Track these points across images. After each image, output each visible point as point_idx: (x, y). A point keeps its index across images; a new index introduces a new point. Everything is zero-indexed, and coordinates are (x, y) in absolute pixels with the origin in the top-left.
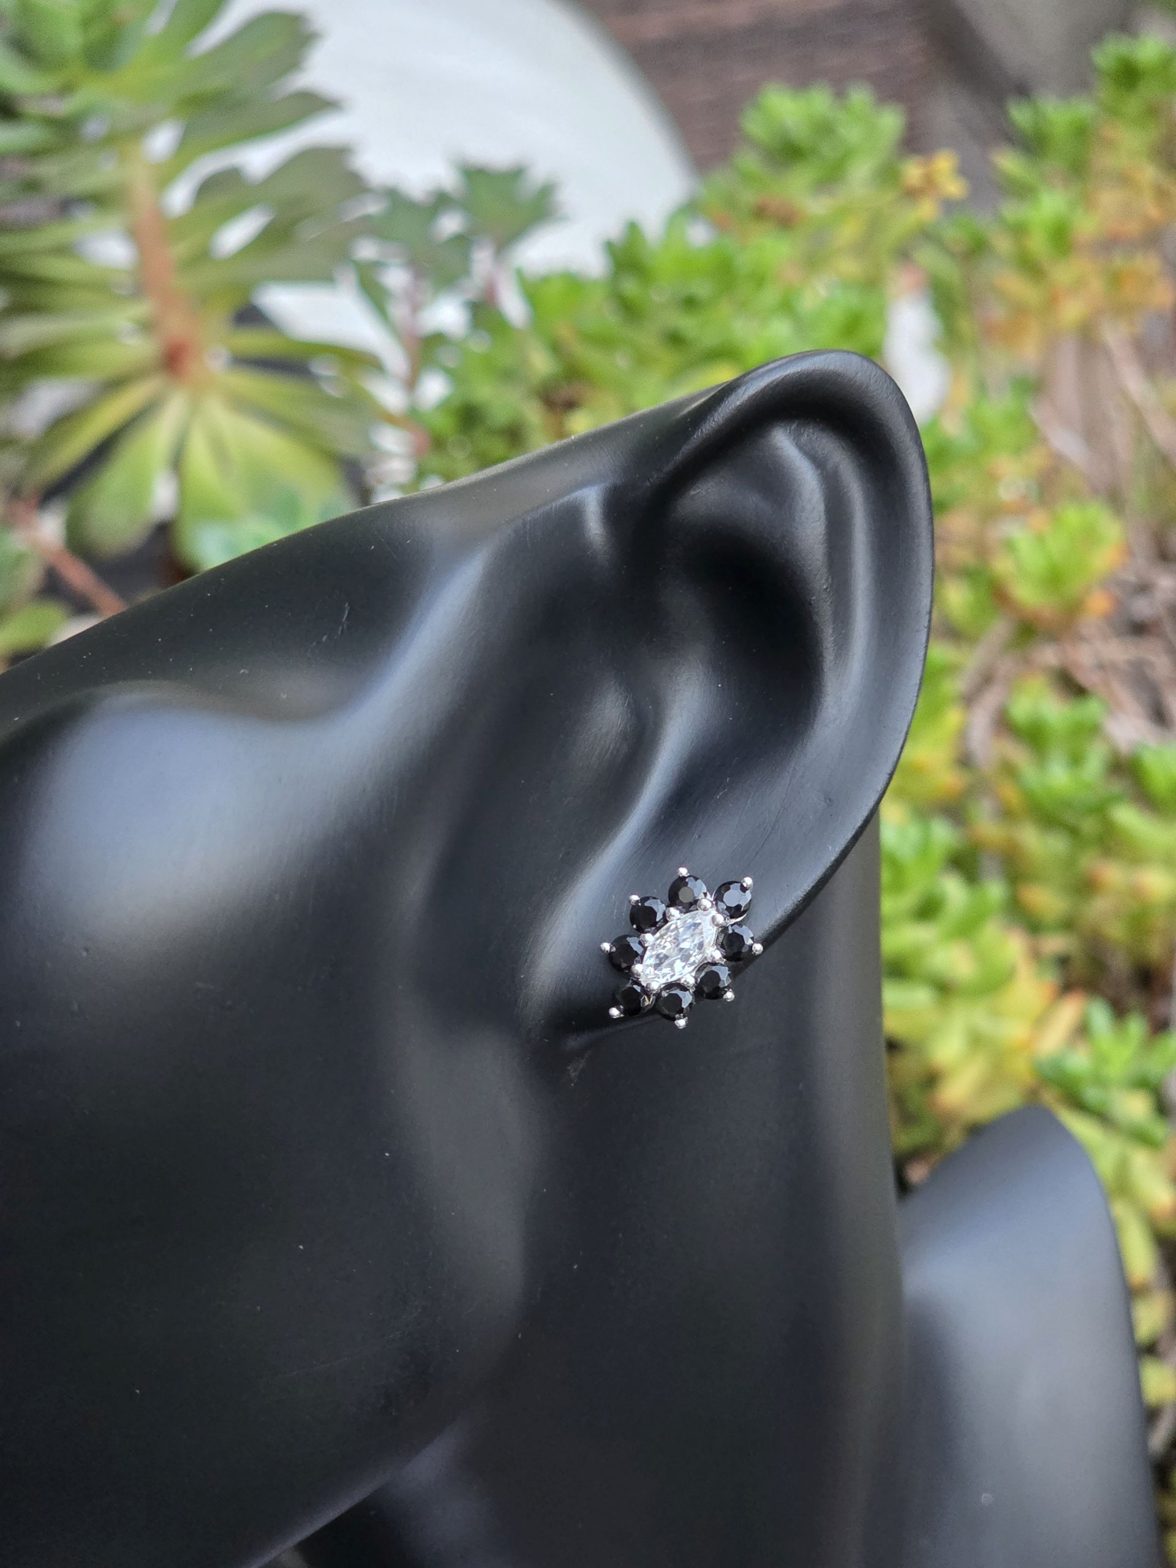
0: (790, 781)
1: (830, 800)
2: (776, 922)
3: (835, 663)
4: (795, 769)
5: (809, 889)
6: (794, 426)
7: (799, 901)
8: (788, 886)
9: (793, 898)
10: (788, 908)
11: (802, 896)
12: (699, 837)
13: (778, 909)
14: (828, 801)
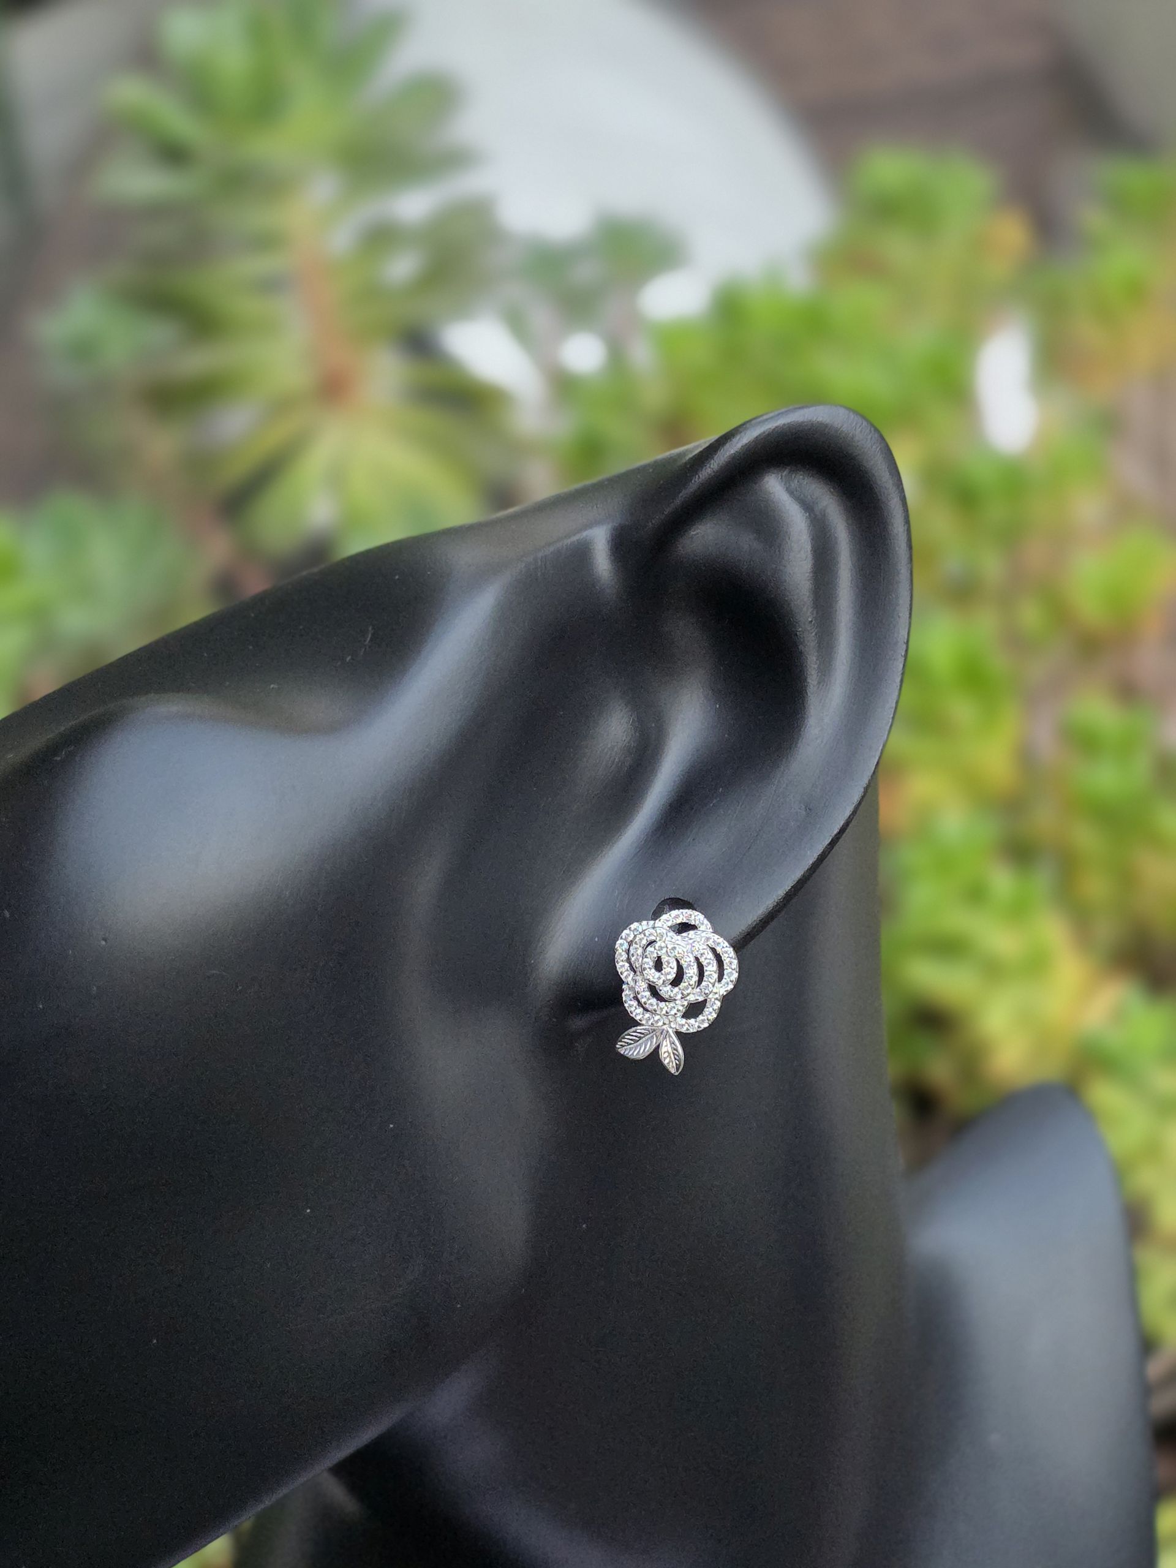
3: (818, 687)
6: (785, 473)
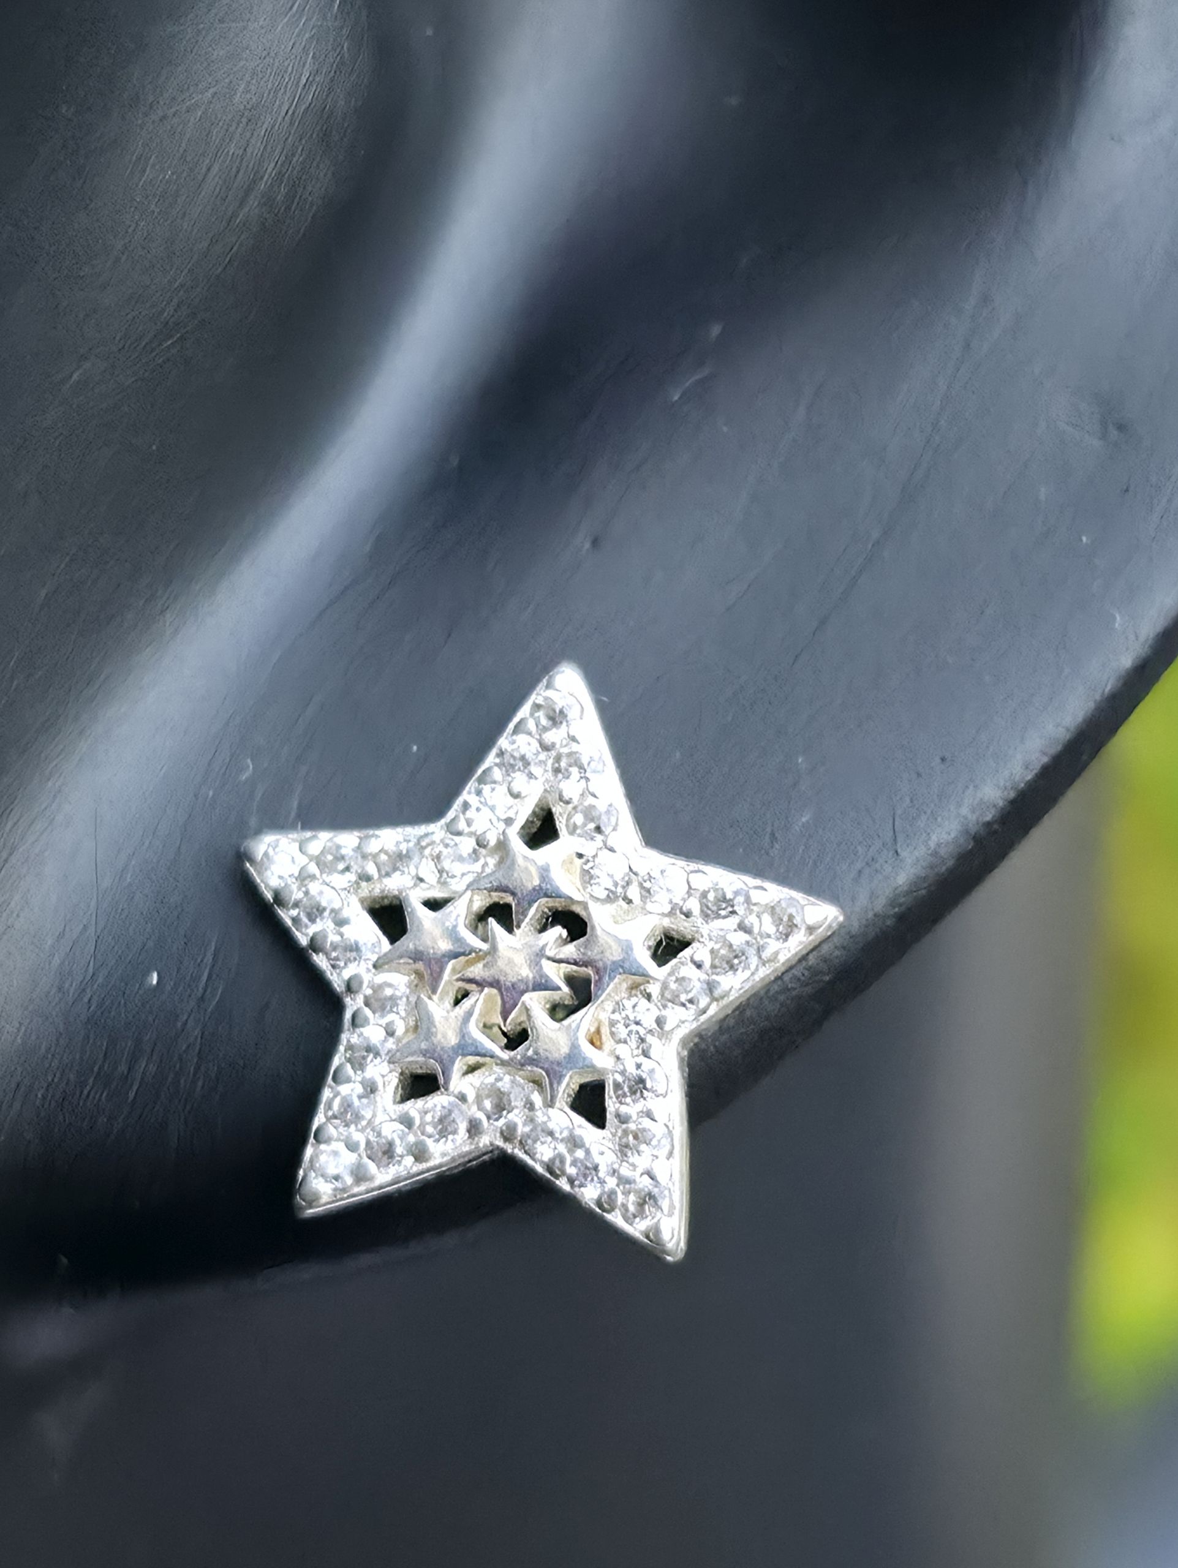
0: (967, 346)
1: (1121, 427)
2: (892, 903)
4: (986, 299)
5: (1029, 777)
7: (988, 824)
8: (943, 759)
9: (965, 811)
10: (943, 852)
11: (1001, 803)
12: (595, 542)
13: (904, 854)
14: (1114, 433)
